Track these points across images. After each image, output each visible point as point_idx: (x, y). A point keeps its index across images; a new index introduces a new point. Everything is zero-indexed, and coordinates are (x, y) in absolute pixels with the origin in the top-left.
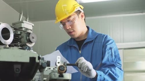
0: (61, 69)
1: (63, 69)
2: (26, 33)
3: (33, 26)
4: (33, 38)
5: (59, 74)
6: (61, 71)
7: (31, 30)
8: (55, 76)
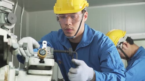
0: (41, 53)
1: (44, 54)
2: (4, 12)
3: (13, 5)
4: (12, 19)
5: (40, 60)
6: (41, 56)
7: (11, 10)
8: (34, 62)
